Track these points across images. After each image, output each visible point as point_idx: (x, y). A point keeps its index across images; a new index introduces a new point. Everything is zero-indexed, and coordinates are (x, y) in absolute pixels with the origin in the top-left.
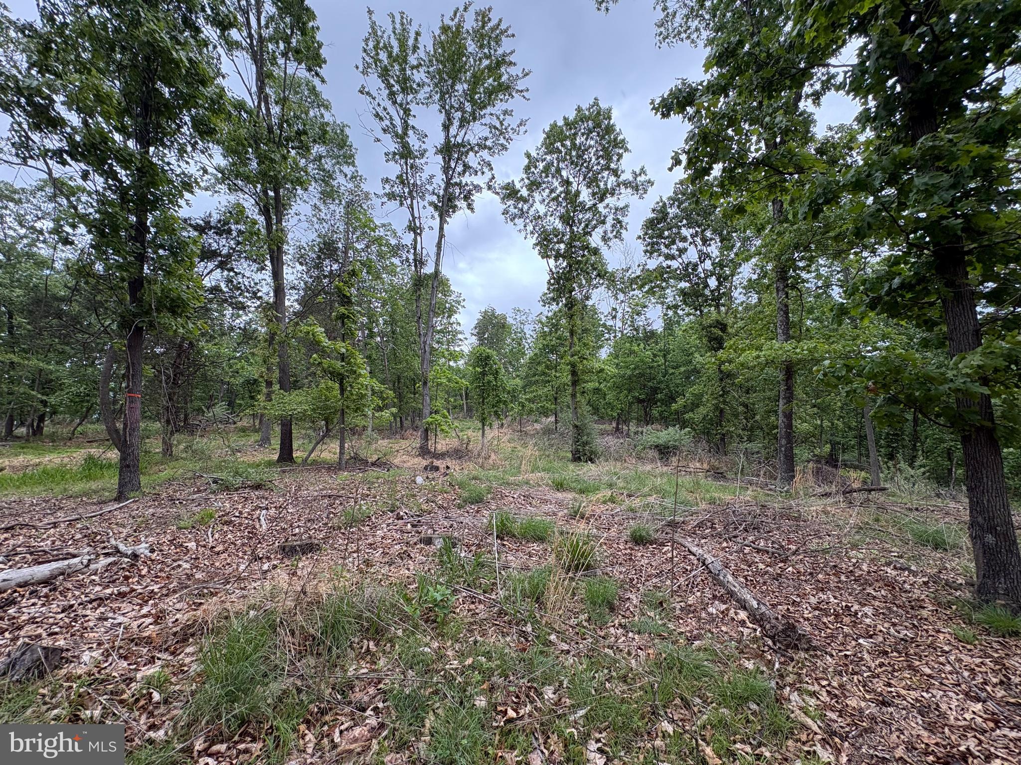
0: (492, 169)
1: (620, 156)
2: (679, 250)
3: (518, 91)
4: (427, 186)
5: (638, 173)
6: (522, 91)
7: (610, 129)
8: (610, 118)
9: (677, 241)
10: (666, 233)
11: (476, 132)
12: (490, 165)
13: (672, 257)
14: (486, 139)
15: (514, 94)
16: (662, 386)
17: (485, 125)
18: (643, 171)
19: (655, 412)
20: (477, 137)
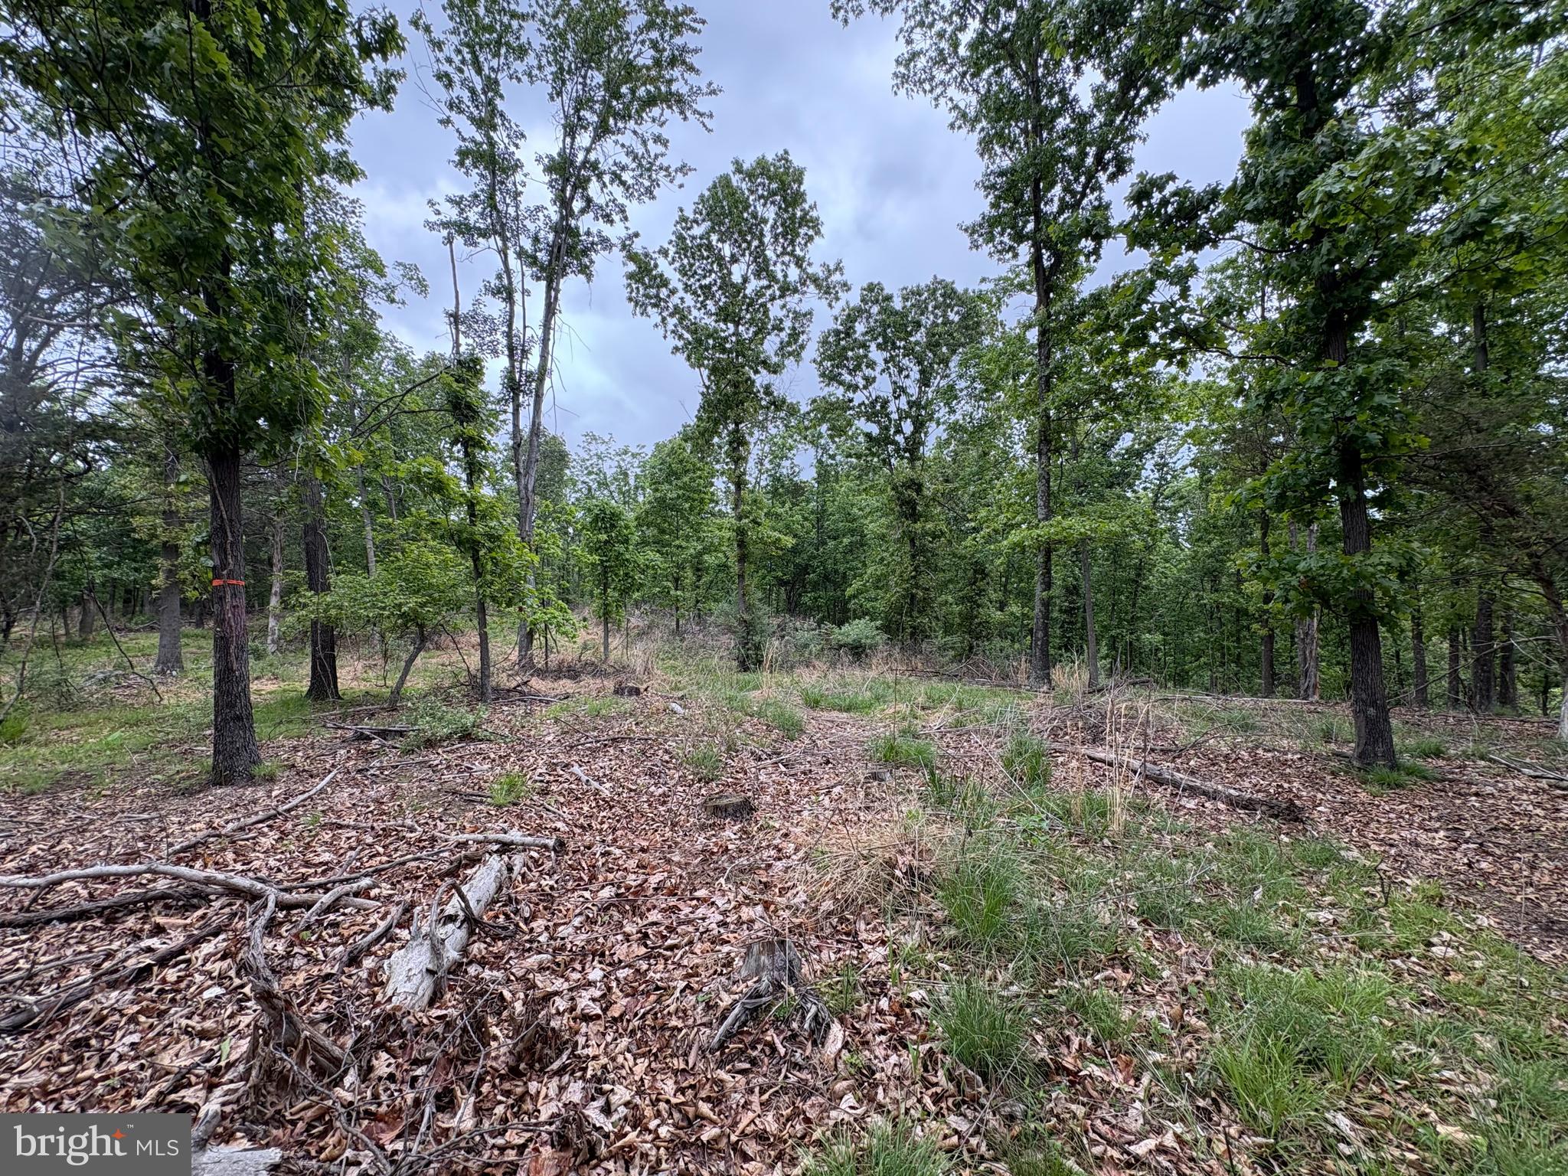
0: (626, 219)
1: (810, 239)
2: (866, 378)
3: (695, 112)
4: (527, 222)
5: (832, 267)
6: (701, 115)
7: (798, 198)
8: (800, 183)
9: (863, 367)
10: (850, 354)
11: (610, 152)
12: (623, 211)
13: (855, 388)
14: (623, 168)
15: (688, 113)
16: (815, 563)
17: (623, 146)
18: (839, 268)
19: (806, 599)
20: (611, 161)
